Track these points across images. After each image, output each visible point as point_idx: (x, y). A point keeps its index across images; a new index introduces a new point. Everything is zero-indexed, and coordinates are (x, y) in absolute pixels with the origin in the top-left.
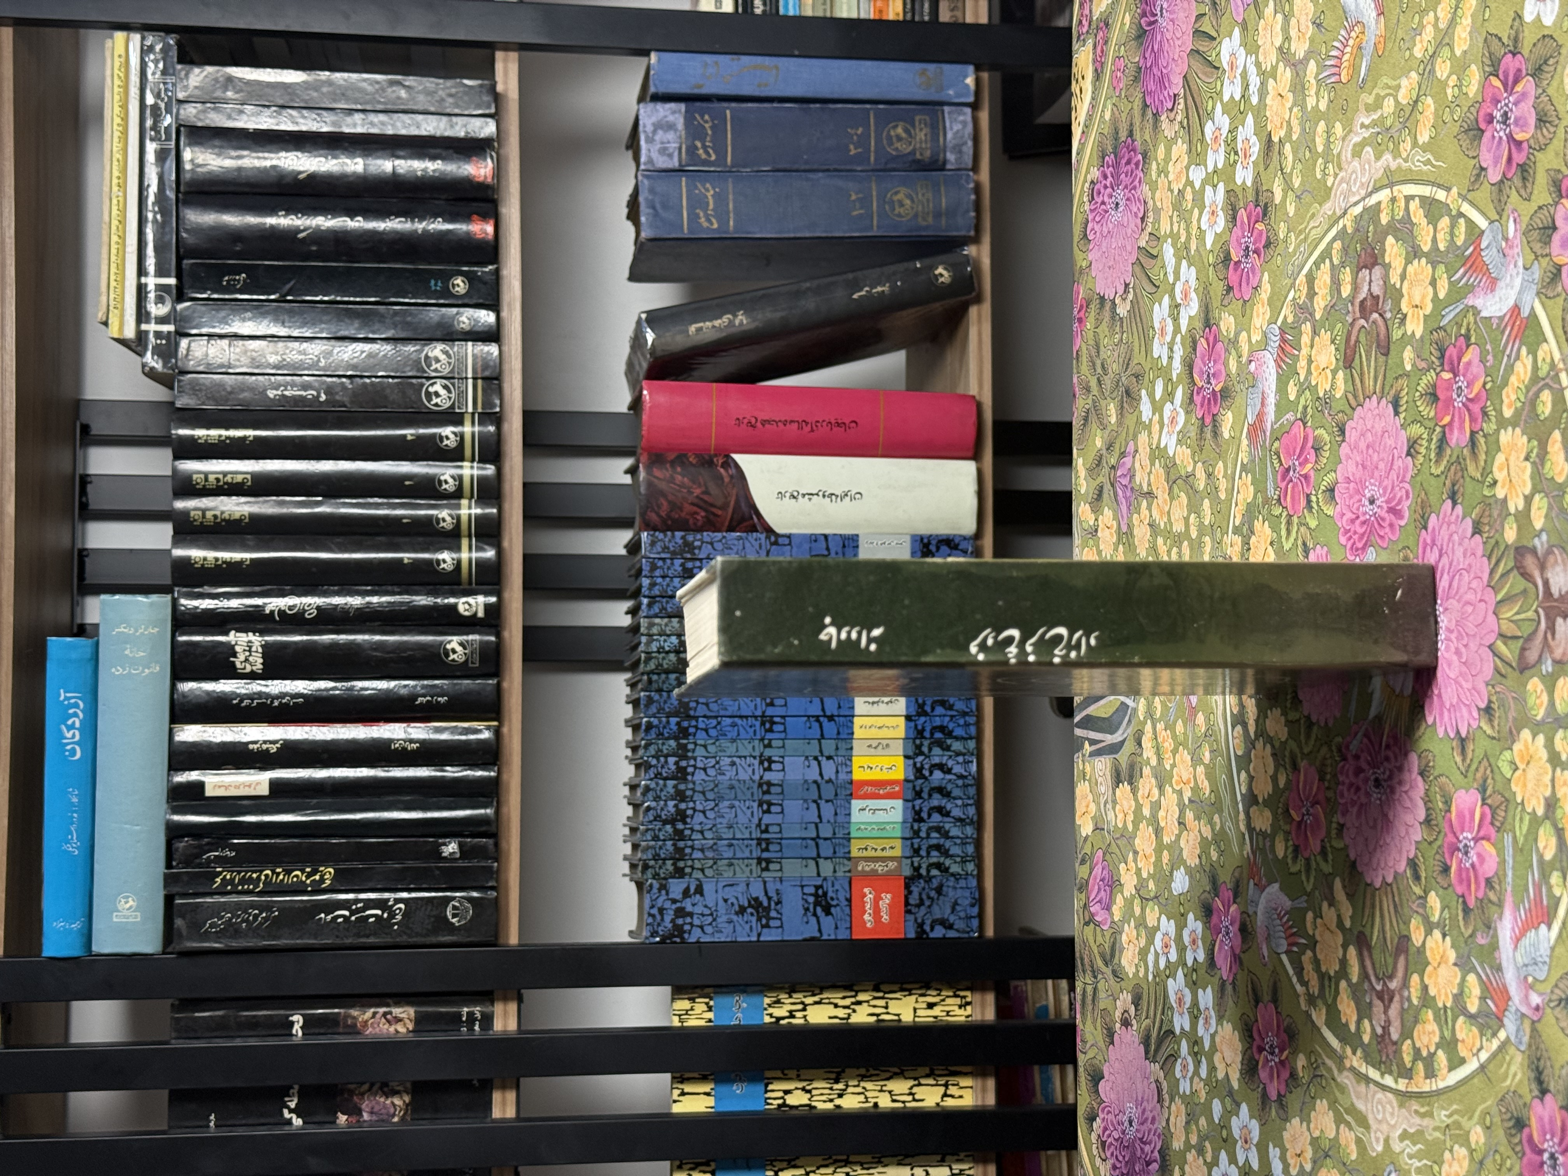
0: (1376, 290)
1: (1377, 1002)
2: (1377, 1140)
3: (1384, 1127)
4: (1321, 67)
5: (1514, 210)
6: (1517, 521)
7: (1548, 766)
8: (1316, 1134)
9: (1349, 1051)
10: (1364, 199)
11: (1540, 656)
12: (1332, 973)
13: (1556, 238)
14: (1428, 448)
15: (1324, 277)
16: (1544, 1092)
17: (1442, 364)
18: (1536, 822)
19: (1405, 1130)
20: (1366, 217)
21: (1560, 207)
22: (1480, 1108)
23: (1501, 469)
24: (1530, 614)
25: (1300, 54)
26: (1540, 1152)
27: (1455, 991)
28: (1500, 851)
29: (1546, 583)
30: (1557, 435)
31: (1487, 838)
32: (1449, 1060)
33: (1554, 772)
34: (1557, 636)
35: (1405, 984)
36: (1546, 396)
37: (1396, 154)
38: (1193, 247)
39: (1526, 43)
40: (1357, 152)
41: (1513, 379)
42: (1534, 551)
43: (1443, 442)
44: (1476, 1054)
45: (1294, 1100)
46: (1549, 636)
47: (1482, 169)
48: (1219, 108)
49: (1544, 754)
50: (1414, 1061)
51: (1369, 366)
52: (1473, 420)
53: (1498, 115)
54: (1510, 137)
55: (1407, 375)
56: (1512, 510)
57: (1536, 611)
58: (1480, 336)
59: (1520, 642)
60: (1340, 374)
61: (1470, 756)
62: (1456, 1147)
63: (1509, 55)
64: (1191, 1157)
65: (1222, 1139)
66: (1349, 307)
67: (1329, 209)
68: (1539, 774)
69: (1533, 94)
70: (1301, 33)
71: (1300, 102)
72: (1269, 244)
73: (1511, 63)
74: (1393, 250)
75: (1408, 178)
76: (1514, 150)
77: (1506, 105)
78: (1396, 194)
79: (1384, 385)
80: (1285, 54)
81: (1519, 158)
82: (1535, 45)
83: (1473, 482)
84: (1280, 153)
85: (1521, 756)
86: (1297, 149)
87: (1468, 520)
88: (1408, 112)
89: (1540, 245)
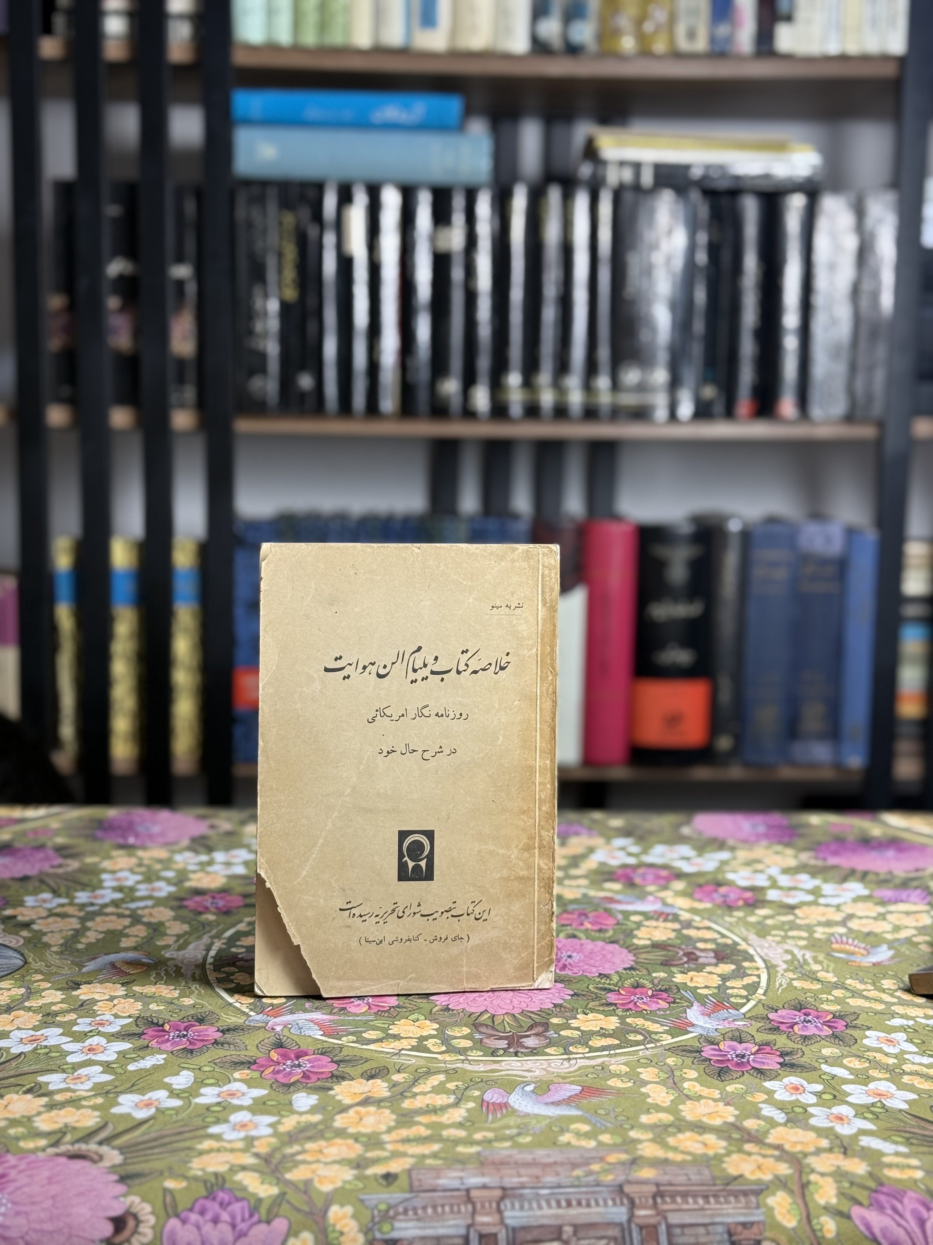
0: (701, 960)
2: (172, 955)
3: (181, 958)
4: (841, 935)
5: (751, 1025)
6: (564, 1023)
7: (419, 1036)
8: (167, 924)
9: (224, 941)
10: (758, 954)
11: (484, 1033)
13: (735, 1043)
14: (604, 983)
15: (709, 935)
16: (223, 1032)
17: (656, 991)
18: (385, 1030)
19: (181, 968)
20: (747, 955)
21: (754, 1045)
22: (205, 1003)
23: (594, 1017)
24: (508, 1029)
25: (851, 924)
26: (186, 1029)
28: (363, 1014)
29: (528, 1036)
30: (617, 1042)
31: (370, 1008)
32: (230, 990)
33: (415, 1038)
34: (497, 1041)
36: (640, 1038)
37: (786, 971)
38: (727, 868)
39: (852, 1031)
40: (787, 952)
41: (649, 1023)
42: (547, 1030)
43: (610, 990)
44: (237, 1001)
45: (186, 914)
46: (496, 1037)
47: (776, 1011)
48: (817, 882)
49: (425, 1034)
50: (227, 973)
51: (654, 956)
52: (623, 1004)
53: (810, 1018)
54: (796, 1023)
55: (649, 974)
56: (570, 1022)
57: (510, 1032)
58: (674, 1008)
59: (490, 1024)
60: (648, 942)
61: (418, 1001)
62: (178, 991)
63: (845, 1024)
64: (133, 861)
65: (150, 877)
66: (690, 947)
67: (752, 937)
68: (413, 1032)
69: (821, 1034)
70: (864, 925)
71: (820, 924)
72: (730, 907)
73: (841, 1024)
74: (727, 968)
75: (771, 976)
76: (788, 1025)
77: (815, 1022)
78: (761, 970)
79: (643, 963)
80: (851, 917)
81: (783, 1027)
82: (851, 1035)
83: (585, 1004)
84: (787, 914)
85: (422, 1024)
86: (790, 922)
87: (562, 1002)
88: (812, 977)
89: (731, 1036)
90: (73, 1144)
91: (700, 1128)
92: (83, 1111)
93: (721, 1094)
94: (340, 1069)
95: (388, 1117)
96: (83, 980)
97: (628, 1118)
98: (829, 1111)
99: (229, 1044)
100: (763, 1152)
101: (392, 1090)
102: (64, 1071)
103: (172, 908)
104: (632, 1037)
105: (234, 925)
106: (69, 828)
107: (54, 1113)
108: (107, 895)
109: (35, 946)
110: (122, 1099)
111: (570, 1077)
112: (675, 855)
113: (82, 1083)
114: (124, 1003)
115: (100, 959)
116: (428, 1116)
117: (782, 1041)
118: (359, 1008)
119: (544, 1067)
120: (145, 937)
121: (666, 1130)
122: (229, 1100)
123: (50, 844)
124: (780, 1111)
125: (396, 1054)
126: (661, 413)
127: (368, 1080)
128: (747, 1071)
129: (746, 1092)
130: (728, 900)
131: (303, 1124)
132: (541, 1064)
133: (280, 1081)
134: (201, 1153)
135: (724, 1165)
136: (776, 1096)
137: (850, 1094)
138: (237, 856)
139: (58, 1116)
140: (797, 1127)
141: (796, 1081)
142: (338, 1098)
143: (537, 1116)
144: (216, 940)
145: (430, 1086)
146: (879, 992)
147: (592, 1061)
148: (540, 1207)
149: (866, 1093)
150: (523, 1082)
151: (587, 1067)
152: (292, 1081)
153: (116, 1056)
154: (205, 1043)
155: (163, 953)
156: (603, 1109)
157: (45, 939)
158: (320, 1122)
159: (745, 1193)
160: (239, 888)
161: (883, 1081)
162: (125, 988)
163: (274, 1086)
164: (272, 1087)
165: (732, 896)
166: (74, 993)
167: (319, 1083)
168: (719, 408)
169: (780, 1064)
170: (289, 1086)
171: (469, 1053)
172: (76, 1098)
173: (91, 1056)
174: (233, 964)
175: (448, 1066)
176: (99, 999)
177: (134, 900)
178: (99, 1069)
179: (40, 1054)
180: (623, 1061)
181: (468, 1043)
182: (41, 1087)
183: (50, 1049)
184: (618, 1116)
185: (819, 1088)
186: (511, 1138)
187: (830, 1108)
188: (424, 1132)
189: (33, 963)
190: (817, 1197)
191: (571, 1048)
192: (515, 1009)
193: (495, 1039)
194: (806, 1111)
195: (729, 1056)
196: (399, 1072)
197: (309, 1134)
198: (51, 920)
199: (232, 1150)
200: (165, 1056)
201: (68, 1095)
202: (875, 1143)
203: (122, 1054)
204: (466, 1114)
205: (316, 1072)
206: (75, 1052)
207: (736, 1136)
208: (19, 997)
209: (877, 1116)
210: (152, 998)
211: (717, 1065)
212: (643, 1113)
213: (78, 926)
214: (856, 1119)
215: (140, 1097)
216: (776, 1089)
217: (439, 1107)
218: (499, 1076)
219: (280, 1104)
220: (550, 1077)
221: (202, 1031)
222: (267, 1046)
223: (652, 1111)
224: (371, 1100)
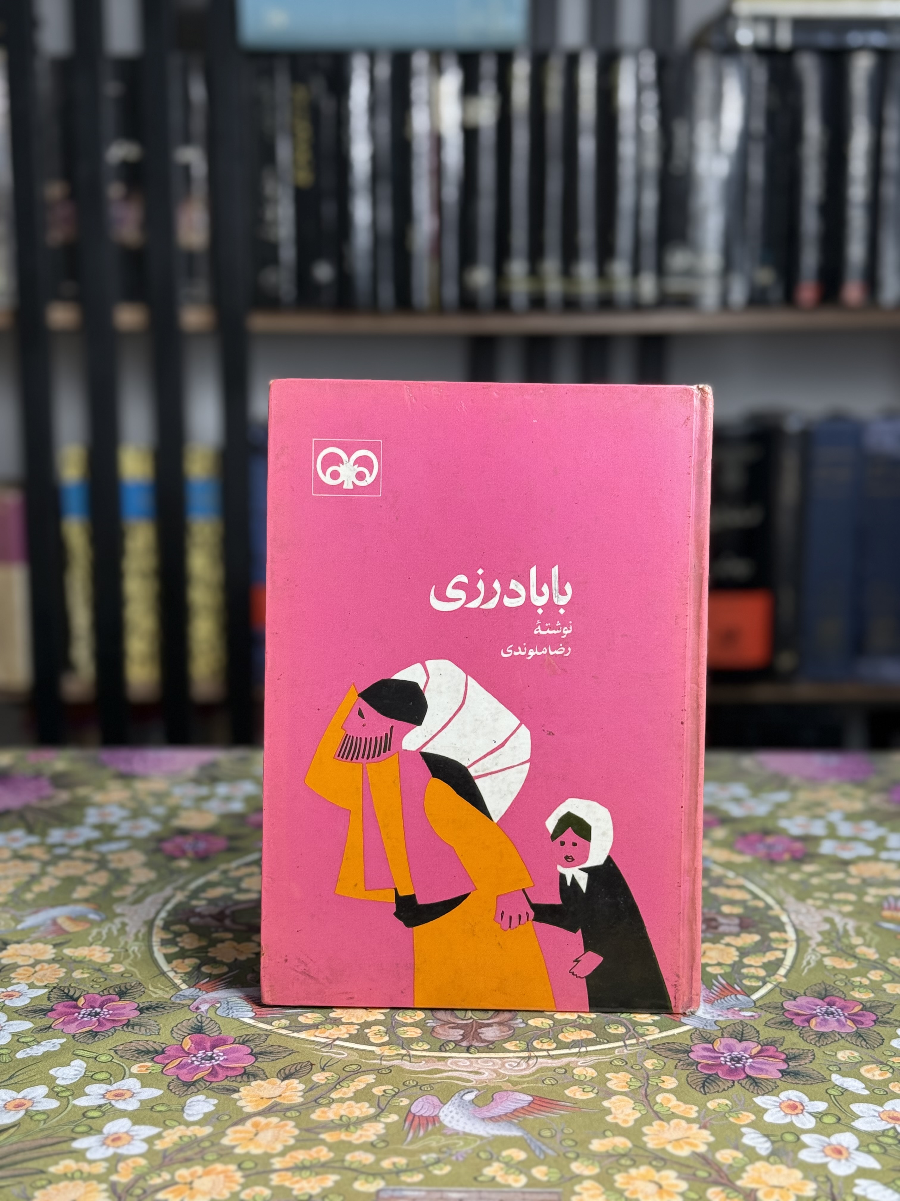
0: (722, 929)
2: (124, 909)
3: (131, 913)
5: (760, 1016)
7: (363, 1021)
8: (133, 871)
9: (187, 893)
10: (791, 921)
11: (439, 1019)
13: (734, 1041)
15: (739, 895)
19: (128, 925)
20: (777, 924)
21: (756, 1044)
26: (101, 1007)
27: (217, 959)
29: (489, 1025)
30: (592, 1035)
32: (171, 954)
33: (358, 1024)
34: (451, 1030)
35: (227, 929)
36: (622, 1030)
37: (819, 944)
38: (782, 813)
39: (880, 1028)
40: (827, 920)
42: (514, 1018)
44: (173, 970)
45: (159, 858)
46: (452, 1025)
47: (795, 998)
48: (882, 831)
50: (175, 933)
53: (833, 1009)
54: (815, 1016)
57: (471, 1018)
62: (112, 955)
63: (874, 1018)
64: (128, 793)
65: (138, 813)
66: (714, 911)
67: (789, 900)
68: (357, 1016)
69: (843, 1031)
71: (874, 884)
72: (772, 861)
73: (869, 1018)
74: (750, 939)
75: (800, 951)
76: (804, 1017)
77: (839, 1014)
78: (790, 943)
81: (797, 1021)
82: (879, 1034)
84: (838, 871)
86: (839, 881)
88: (849, 953)
89: (731, 1031)
91: (660, 1160)
93: (699, 1111)
94: (256, 1064)
95: (289, 1132)
96: (15, 939)
98: (826, 1139)
99: (140, 1025)
101: (307, 1094)
103: (147, 851)
104: (612, 1030)
105: (204, 873)
108: (85, 833)
111: (524, 1082)
112: (726, 795)
114: (47, 969)
116: (338, 1132)
117: (791, 1040)
119: (496, 1067)
120: (104, 887)
121: (617, 1161)
122: (113, 1102)
124: (765, 1139)
125: (329, 1044)
126: (710, 303)
127: (283, 1080)
128: (738, 1081)
129: (730, 1111)
130: (773, 852)
131: (186, 1139)
132: (494, 1064)
133: (182, 1078)
134: (51, 1180)
136: (768, 1118)
137: (859, 1117)
138: (240, 790)
140: (782, 1163)
141: (797, 1097)
142: (240, 1103)
144: (178, 892)
145: (353, 1090)
147: (556, 1061)
150: (466, 1088)
151: (548, 1069)
152: (195, 1078)
154: (115, 1025)
155: (115, 906)
156: (549, 1129)
158: (208, 1137)
160: (228, 829)
162: (54, 951)
163: (173, 1085)
164: (169, 1086)
165: (779, 848)
167: (225, 1083)
168: (776, 296)
169: (781, 1071)
170: (189, 1085)
171: (414, 1046)
175: (384, 1063)
176: (22, 964)
177: (110, 840)
180: (592, 1063)
181: (417, 1033)
184: (564, 1140)
185: (821, 1106)
186: (425, 1167)
187: (829, 1136)
188: (324, 1154)
191: (535, 1043)
193: (450, 1028)
194: (798, 1139)
195: (722, 1059)
196: (323, 1070)
197: (189, 1153)
198: (11, 864)
200: (63, 1040)
202: (873, 1191)
203: (17, 1037)
204: (383, 1131)
205: (227, 1068)
207: (702, 1174)
209: (885, 1149)
210: (80, 962)
211: (704, 1071)
212: (597, 1136)
213: (37, 871)
214: (858, 1153)
215: (14, 1094)
216: (768, 1107)
217: (355, 1119)
218: (440, 1078)
219: (170, 1110)
220: (499, 1082)
221: (118, 1009)
222: (184, 1030)
223: (608, 1133)
224: (279, 1108)
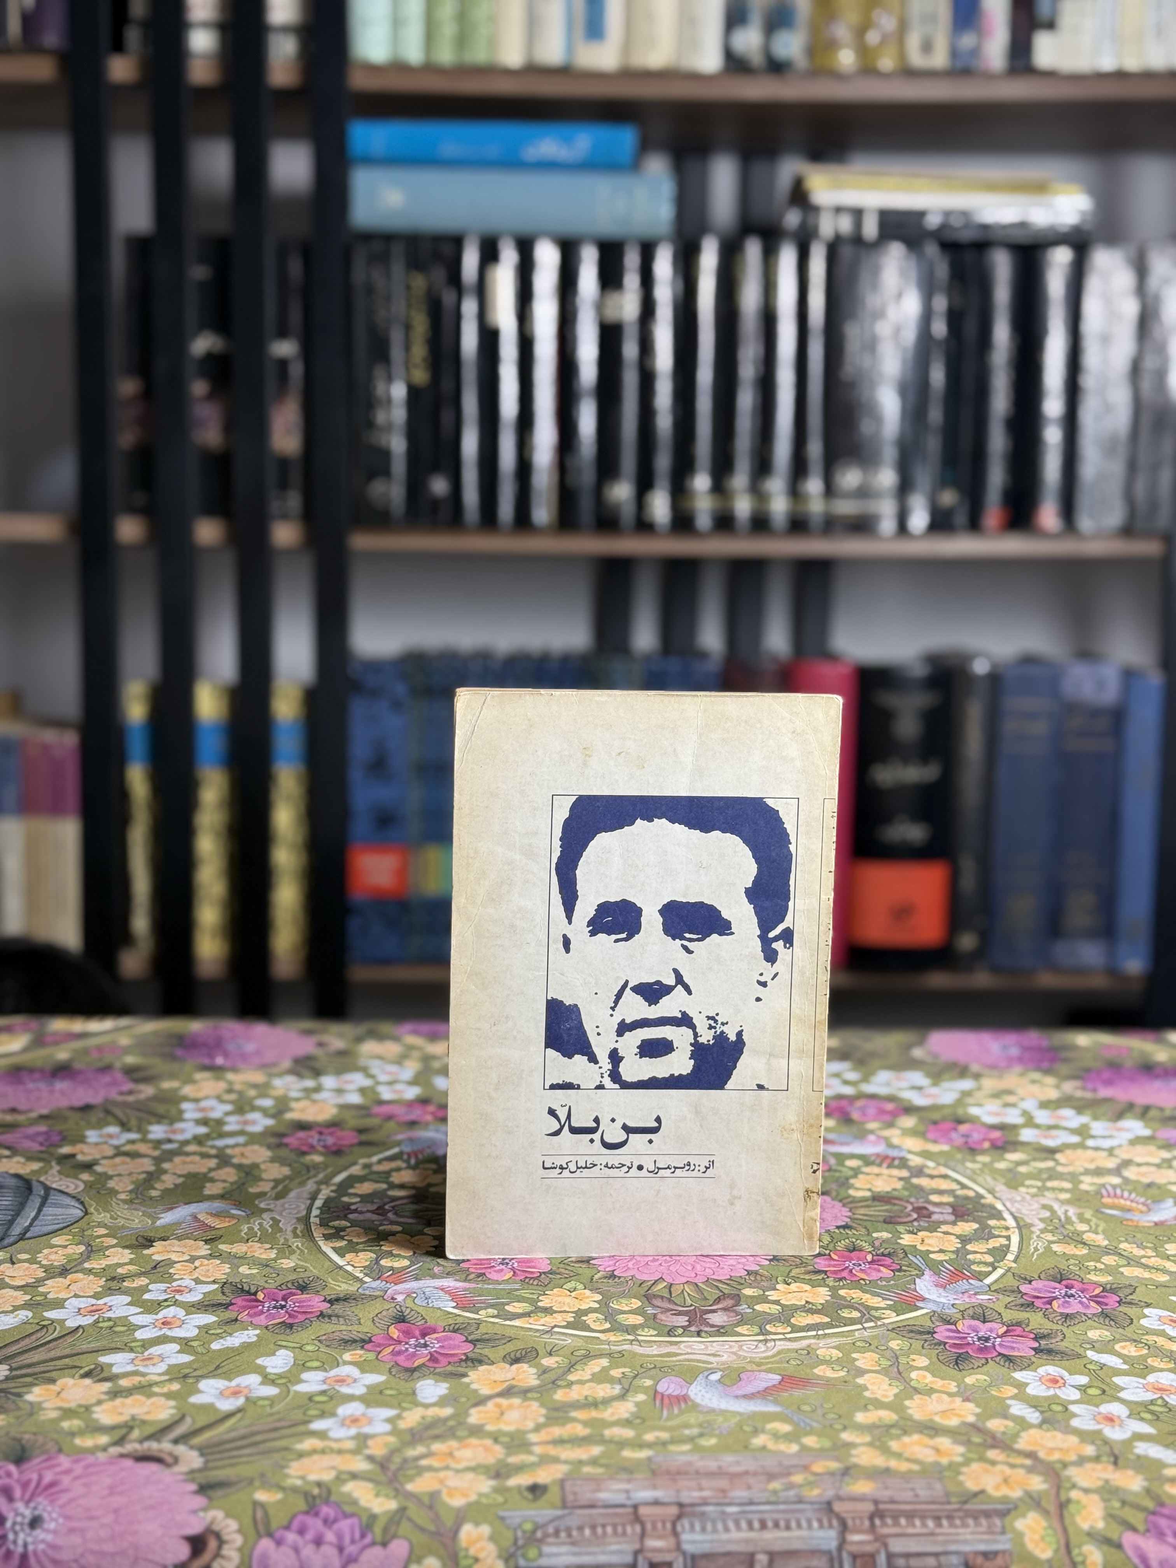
0: (935, 1217)
1: (375, 1207)
2: (268, 1204)
3: (279, 1208)
4: (1114, 1187)
5: (998, 1299)
6: (760, 1295)
7: (576, 1309)
8: (263, 1167)
9: (334, 1188)
10: (1008, 1210)
11: (658, 1307)
12: (391, 1179)
13: (976, 1323)
15: (944, 1185)
16: (331, 1302)
17: (877, 1255)
18: (533, 1302)
20: (994, 1212)
21: (1001, 1325)
22: (309, 1266)
23: (798, 1287)
24: (689, 1302)
25: (1127, 1173)
26: (285, 1299)
27: (394, 1252)
28: (506, 1282)
29: (714, 1311)
30: (827, 1320)
31: (515, 1274)
32: (341, 1248)
33: (572, 1312)
34: (674, 1317)
35: (392, 1223)
36: (856, 1314)
37: (1043, 1231)
38: (970, 1100)
39: (1126, 1308)
40: (1045, 1207)
41: (868, 1296)
42: (737, 1305)
43: (819, 1254)
44: (349, 1264)
45: (286, 1154)
46: (674, 1312)
47: (1030, 1282)
48: (1084, 1119)
49: (584, 1307)
50: (336, 1228)
51: (875, 1211)
52: (835, 1272)
53: (1073, 1291)
54: (1055, 1298)
55: (869, 1233)
56: (767, 1293)
57: (691, 1305)
58: (900, 1278)
59: (667, 1295)
60: (868, 1194)
61: (576, 1265)
62: (275, 1251)
63: (1118, 1299)
64: (222, 1085)
65: (242, 1106)
66: (922, 1200)
67: (1001, 1188)
68: (569, 1304)
69: (1088, 1312)
70: (1143, 1175)
71: (1087, 1172)
72: (972, 1150)
73: (1112, 1300)
74: (967, 1227)
75: (1025, 1237)
76: (1045, 1300)
77: (1080, 1296)
78: (1012, 1230)
79: (861, 1220)
80: (1127, 1163)
81: (1038, 1303)
82: (1126, 1314)
83: (787, 1271)
84: (1046, 1159)
85: (581, 1294)
86: (1049, 1169)
87: (757, 1268)
88: (1077, 1239)
89: (971, 1313)
90: (141, 1441)
91: (931, 1429)
92: (154, 1400)
93: (958, 1386)
94: (476, 1350)
95: (536, 1411)
96: (158, 1236)
97: (840, 1417)
98: (1095, 1409)
99: (338, 1316)
100: (1011, 1460)
101: (542, 1377)
102: (131, 1350)
103: (269, 1147)
104: (845, 1314)
105: (346, 1168)
106: (142, 1045)
107: (118, 1401)
108: (188, 1129)
109: (98, 1192)
110: (203, 1385)
111: (767, 1363)
112: (904, 1084)
113: (154, 1365)
114: (208, 1265)
115: (179, 1209)
116: (587, 1411)
117: (1037, 1321)
118: (502, 1274)
119: (734, 1350)
120: (235, 1183)
121: (887, 1431)
122: (337, 1387)
123: (118, 1065)
124: (1033, 1410)
125: (547, 1332)
126: (888, 525)
127: (511, 1364)
128: (992, 1358)
129: (990, 1386)
130: (970, 1140)
131: (429, 1419)
132: (731, 1347)
133: (401, 1364)
134: (301, 1455)
135: (961, 1478)
136: (1029, 1390)
137: (1123, 1389)
138: (351, 1082)
139: (123, 1405)
140: (1055, 1429)
141: (1055, 1371)
142: (474, 1386)
143: (723, 1412)
144: (323, 1187)
145: (589, 1372)
146: (1162, 1259)
147: (796, 1344)
148: (727, 1529)
149: (1144, 1387)
150: (707, 1369)
151: (789, 1350)
152: (416, 1364)
153: (197, 1331)
154: (308, 1316)
155: (257, 1202)
156: (809, 1404)
157: (111, 1184)
158: (451, 1417)
159: (988, 1514)
160: (353, 1122)
161: (1165, 1373)
162: (209, 1247)
163: (394, 1371)
164: (390, 1372)
165: (976, 1136)
166: (146, 1252)
167: (449, 1368)
168: (961, 518)
169: (1034, 1349)
170: (413, 1370)
171: (640, 1332)
172: (146, 1384)
173: (165, 1331)
174: (345, 1218)
175: (613, 1348)
176: (177, 1260)
177: (222, 1135)
178: (176, 1347)
179: (102, 1328)
180: (833, 1344)
181: (639, 1320)
182: (102, 1370)
183: (115, 1322)
184: (826, 1413)
185: (1083, 1380)
186: (691, 1439)
188: (581, 1431)
189: (96, 1213)
190: (1078, 1520)
191: (768, 1327)
192: (698, 1277)
193: (672, 1315)
194: (1067, 1409)
195: (969, 1339)
196: (550, 1354)
197: (436, 1432)
198: (118, 1160)
199: (340, 1452)
200: (257, 1332)
201: (137, 1379)
202: (1154, 1451)
203: (205, 1329)
204: (634, 1409)
205: (447, 1354)
206: (146, 1326)
207: (977, 1439)
208: (77, 1257)
209: (1157, 1417)
210: (243, 1259)
211: (953, 1350)
212: (858, 1409)
213: (152, 1168)
214: (1131, 1420)
215: (226, 1383)
216: (1028, 1381)
217: (601, 1399)
218: (677, 1361)
219: (401, 1394)
220: (742, 1364)
221: (304, 1301)
222: (386, 1319)
223: (870, 1407)
224: (515, 1390)
